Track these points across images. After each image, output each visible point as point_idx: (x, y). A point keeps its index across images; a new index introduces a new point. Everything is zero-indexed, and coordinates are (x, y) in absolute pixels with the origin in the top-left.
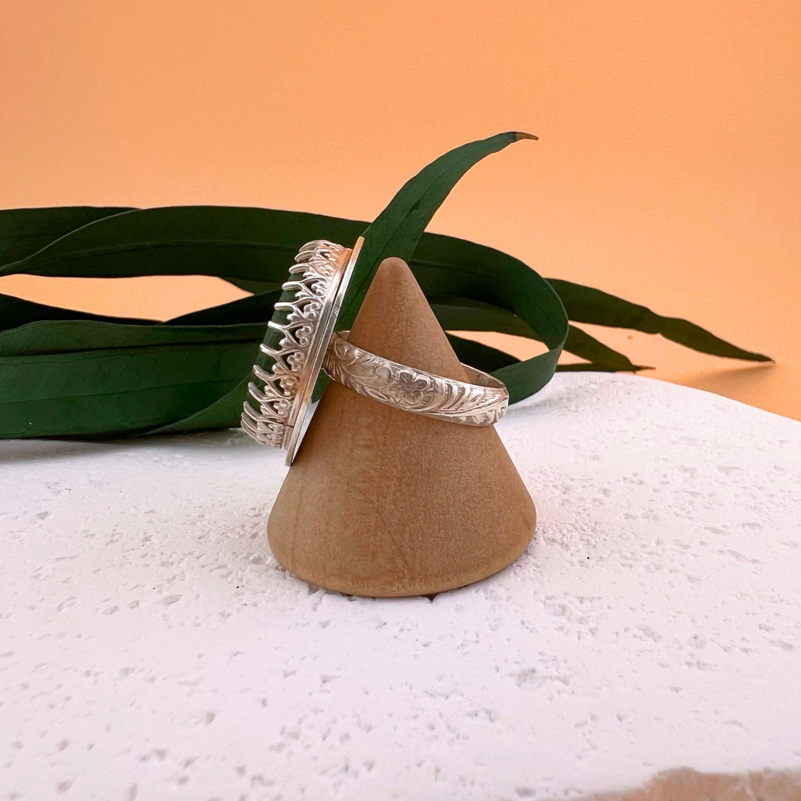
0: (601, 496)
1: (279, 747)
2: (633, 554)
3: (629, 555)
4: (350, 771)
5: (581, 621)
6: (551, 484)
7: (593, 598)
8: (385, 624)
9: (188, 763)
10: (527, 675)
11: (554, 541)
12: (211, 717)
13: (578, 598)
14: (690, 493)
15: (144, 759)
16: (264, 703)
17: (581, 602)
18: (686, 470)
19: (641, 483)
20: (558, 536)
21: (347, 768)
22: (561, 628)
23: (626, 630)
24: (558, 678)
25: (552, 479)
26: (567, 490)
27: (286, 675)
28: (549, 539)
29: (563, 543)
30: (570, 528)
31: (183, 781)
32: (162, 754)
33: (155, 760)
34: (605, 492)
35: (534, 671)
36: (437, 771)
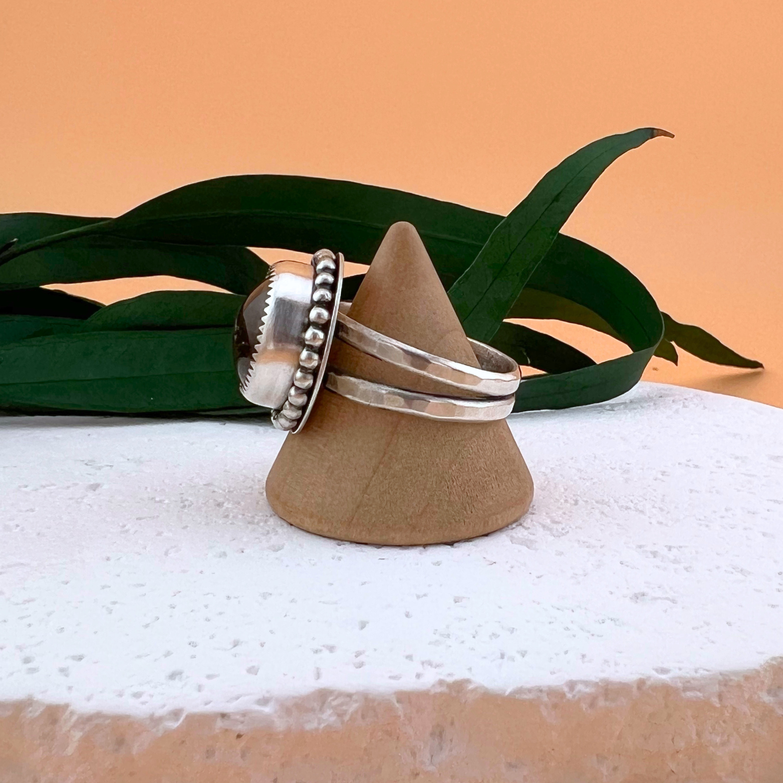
0: (660, 476)
1: (437, 643)
2: (705, 517)
3: (702, 518)
4: (506, 657)
5: (675, 561)
6: (608, 467)
7: (681, 547)
8: (495, 563)
9: (358, 654)
10: (638, 597)
11: (627, 508)
12: (363, 625)
13: (666, 546)
14: (745, 474)
15: (316, 652)
16: (407, 615)
17: (670, 550)
18: (737, 458)
19: (696, 467)
20: (631, 505)
21: (502, 656)
22: (658, 567)
23: (718, 568)
24: (667, 599)
25: (608, 462)
26: (626, 471)
27: (418, 597)
28: (622, 506)
29: (637, 510)
30: (640, 499)
31: (360, 665)
32: (331, 649)
33: (326, 653)
34: (663, 473)
35: (643, 595)
36: (584, 656)
